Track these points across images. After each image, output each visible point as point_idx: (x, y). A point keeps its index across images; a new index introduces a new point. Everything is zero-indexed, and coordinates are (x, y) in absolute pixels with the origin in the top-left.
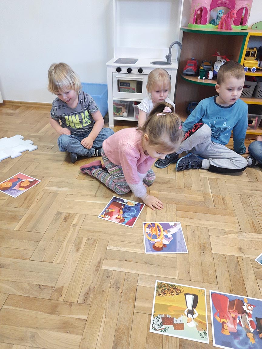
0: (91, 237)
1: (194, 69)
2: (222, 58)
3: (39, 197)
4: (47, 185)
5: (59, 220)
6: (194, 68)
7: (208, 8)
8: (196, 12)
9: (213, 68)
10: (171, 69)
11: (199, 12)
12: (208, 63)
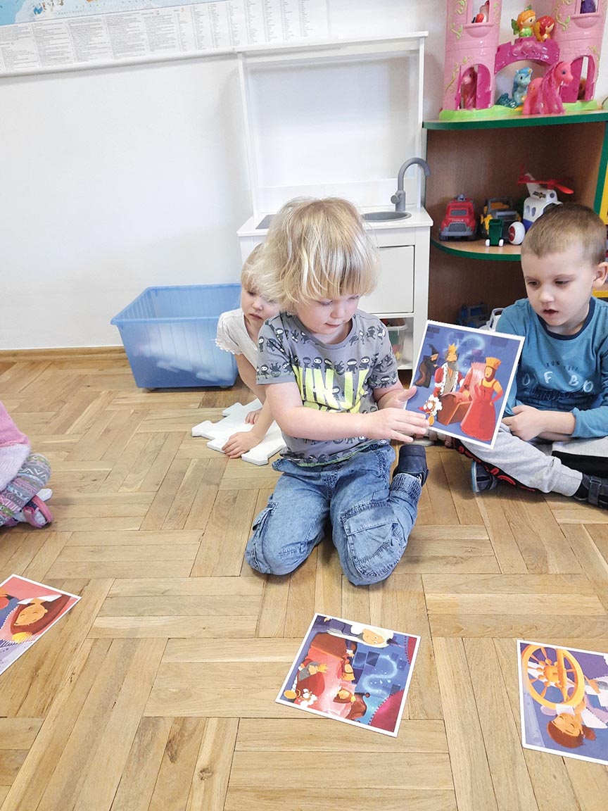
1: (470, 221)
2: (545, 187)
3: (77, 663)
4: (102, 614)
5: (151, 755)
6: (468, 220)
7: (491, 67)
8: (461, 79)
9: (522, 215)
10: (415, 229)
11: (467, 80)
12: (501, 204)
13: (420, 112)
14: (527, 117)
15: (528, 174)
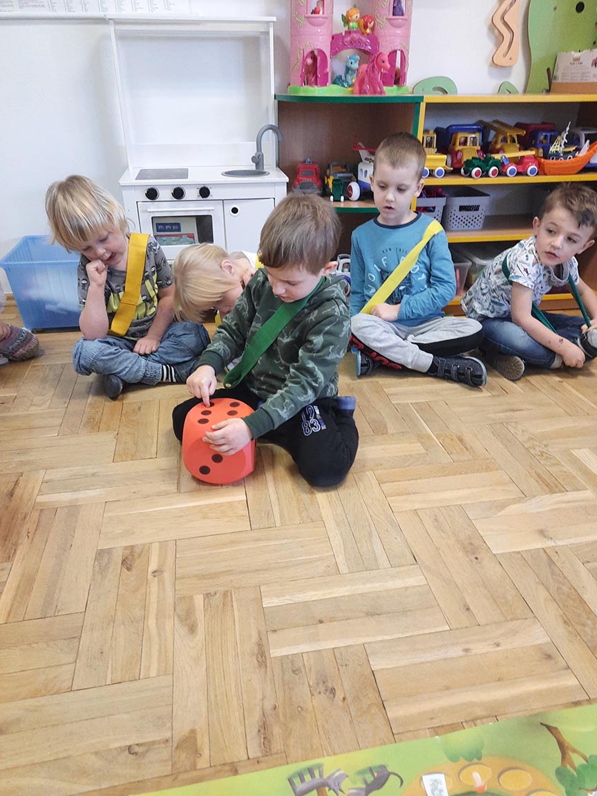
0: (212, 590)
1: (317, 181)
3: (29, 526)
4: (41, 493)
5: (111, 569)
6: (315, 180)
7: (327, 51)
8: (304, 60)
9: (356, 176)
10: (274, 184)
11: (309, 61)
12: (340, 168)
13: (271, 86)
14: (357, 96)
15: (360, 144)
